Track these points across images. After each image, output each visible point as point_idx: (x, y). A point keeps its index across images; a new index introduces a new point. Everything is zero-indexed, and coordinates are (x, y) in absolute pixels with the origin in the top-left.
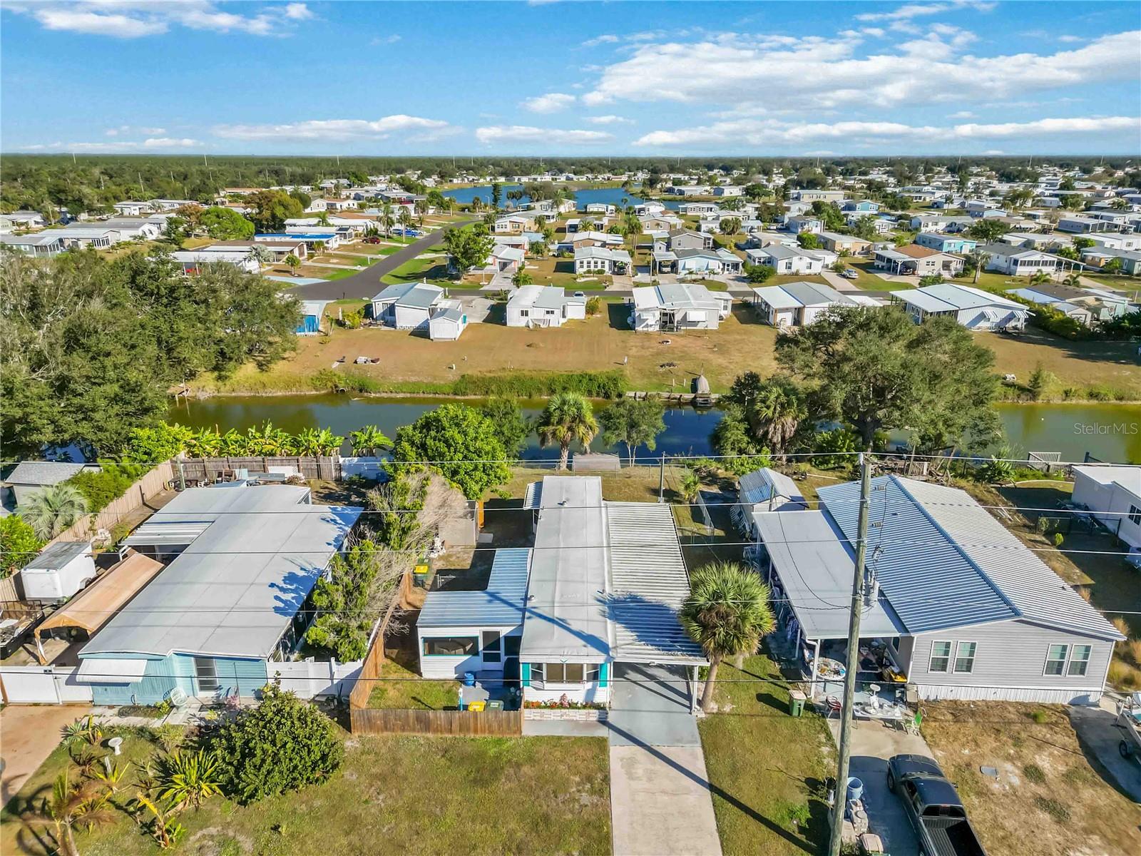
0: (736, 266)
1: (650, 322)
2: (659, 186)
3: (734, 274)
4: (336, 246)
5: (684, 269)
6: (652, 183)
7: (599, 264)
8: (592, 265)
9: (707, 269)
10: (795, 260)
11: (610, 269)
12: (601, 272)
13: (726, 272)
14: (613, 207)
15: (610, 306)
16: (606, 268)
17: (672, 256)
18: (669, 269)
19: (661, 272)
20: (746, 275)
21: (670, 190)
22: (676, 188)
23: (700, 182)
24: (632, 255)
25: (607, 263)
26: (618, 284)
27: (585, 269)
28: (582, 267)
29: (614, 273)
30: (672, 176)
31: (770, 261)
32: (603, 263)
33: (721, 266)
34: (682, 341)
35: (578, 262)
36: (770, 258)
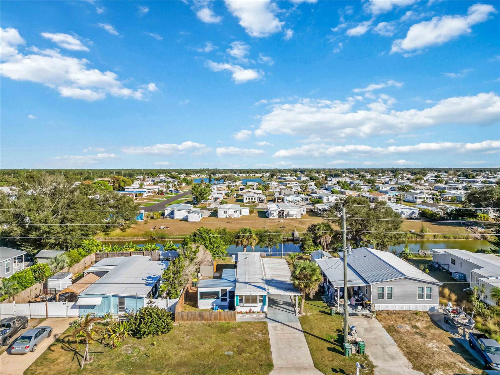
0: (307, 199)
1: (274, 215)
2: (275, 177)
3: (306, 202)
4: (146, 196)
5: (287, 200)
6: (272, 176)
7: (253, 199)
8: (251, 199)
9: (296, 201)
10: (330, 197)
11: (258, 201)
12: (254, 202)
13: (303, 202)
14: (257, 183)
15: (258, 212)
16: (256, 200)
17: (282, 196)
18: (281, 201)
19: (277, 202)
20: (311, 203)
21: (280, 178)
22: (282, 177)
23: (291, 176)
24: (266, 196)
25: (256, 198)
26: (261, 206)
27: (248, 201)
28: (246, 200)
29: (259, 202)
30: (280, 174)
31: (320, 198)
32: (255, 198)
33: (301, 200)
34: (287, 221)
35: (245, 198)
36: (320, 197)
